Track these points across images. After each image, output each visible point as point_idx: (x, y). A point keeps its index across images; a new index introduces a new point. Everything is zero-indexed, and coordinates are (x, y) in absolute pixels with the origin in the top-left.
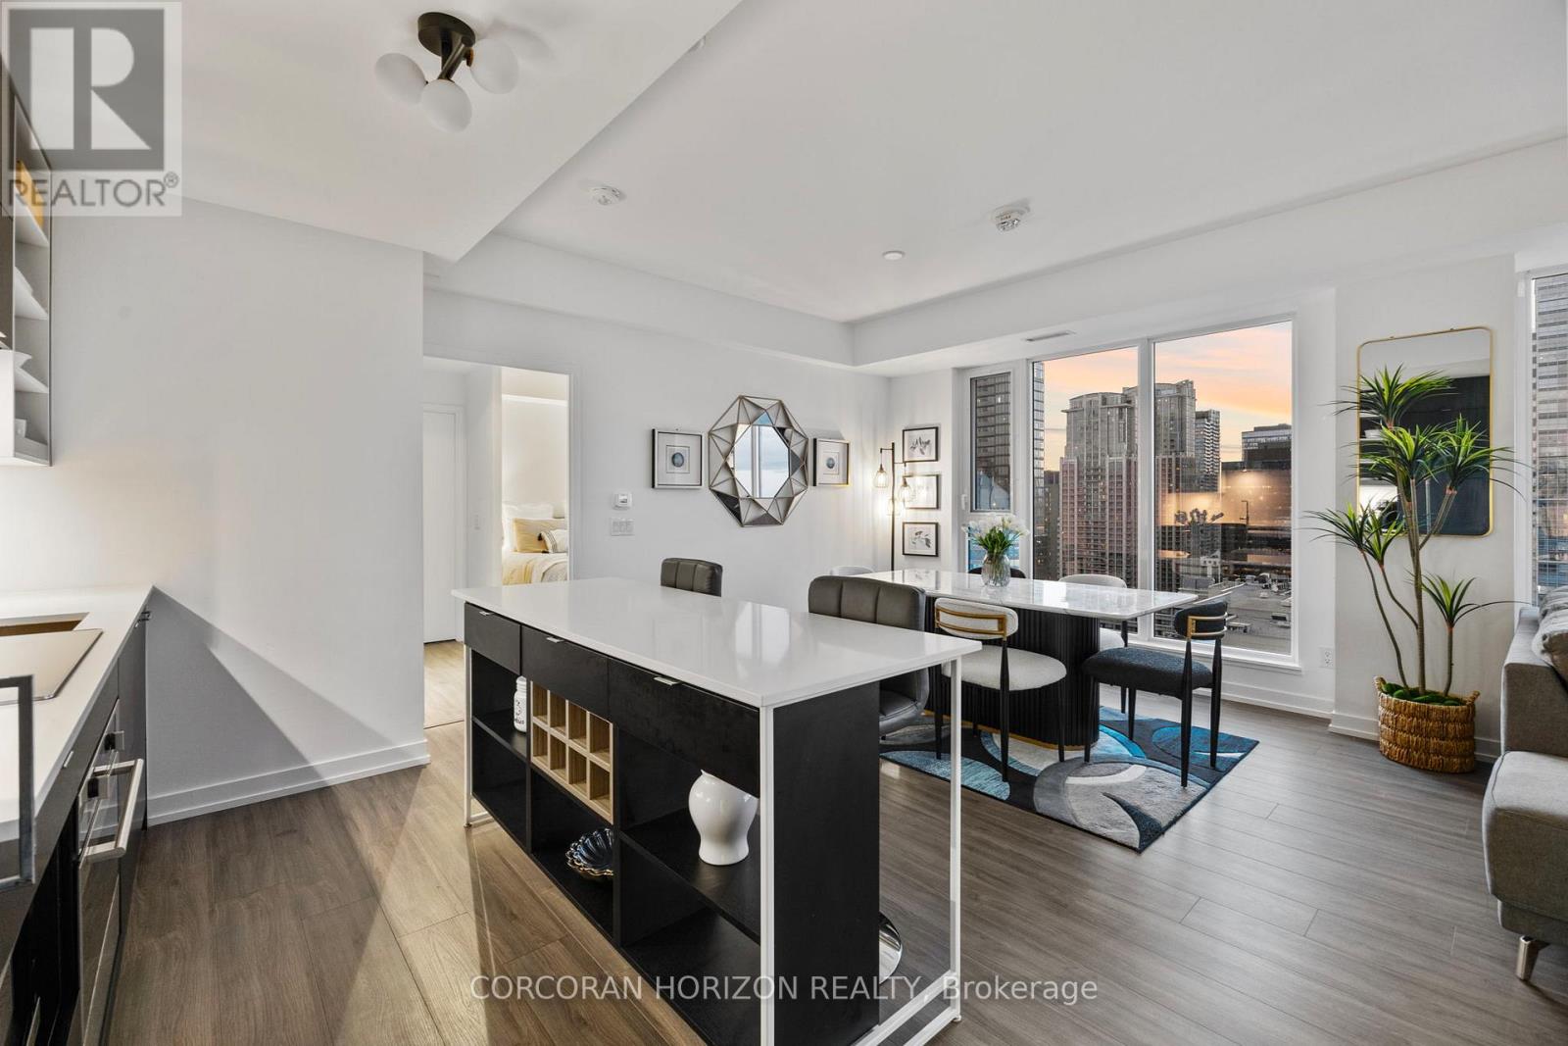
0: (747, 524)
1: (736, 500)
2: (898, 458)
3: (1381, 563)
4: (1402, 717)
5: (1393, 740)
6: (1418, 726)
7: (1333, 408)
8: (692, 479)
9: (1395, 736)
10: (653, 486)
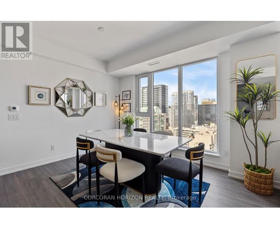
0: (70, 116)
1: (65, 109)
2: (121, 99)
3: (244, 127)
4: (252, 177)
5: (250, 184)
6: (258, 180)
7: (229, 81)
8: (47, 102)
9: (250, 183)
10: (29, 104)
